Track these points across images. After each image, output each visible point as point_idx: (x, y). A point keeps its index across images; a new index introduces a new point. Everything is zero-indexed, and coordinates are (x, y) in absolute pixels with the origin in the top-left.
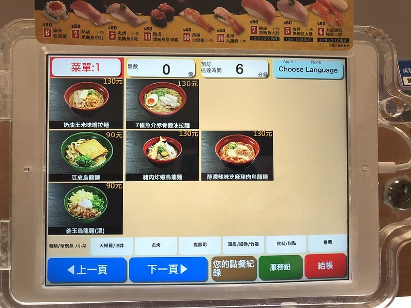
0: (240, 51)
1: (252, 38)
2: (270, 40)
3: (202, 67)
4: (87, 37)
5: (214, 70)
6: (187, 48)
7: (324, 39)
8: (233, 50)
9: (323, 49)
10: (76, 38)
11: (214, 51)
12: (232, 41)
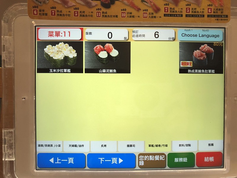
0: (157, 24)
1: (165, 15)
2: (177, 16)
3: (133, 34)
4: (60, 15)
5: (140, 36)
6: (123, 22)
7: (212, 15)
8: (153, 23)
9: (211, 22)
10: (53, 15)
11: (140, 24)
12: (152, 17)
